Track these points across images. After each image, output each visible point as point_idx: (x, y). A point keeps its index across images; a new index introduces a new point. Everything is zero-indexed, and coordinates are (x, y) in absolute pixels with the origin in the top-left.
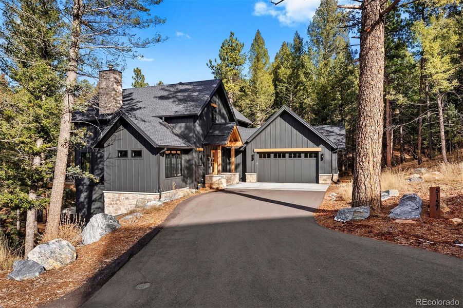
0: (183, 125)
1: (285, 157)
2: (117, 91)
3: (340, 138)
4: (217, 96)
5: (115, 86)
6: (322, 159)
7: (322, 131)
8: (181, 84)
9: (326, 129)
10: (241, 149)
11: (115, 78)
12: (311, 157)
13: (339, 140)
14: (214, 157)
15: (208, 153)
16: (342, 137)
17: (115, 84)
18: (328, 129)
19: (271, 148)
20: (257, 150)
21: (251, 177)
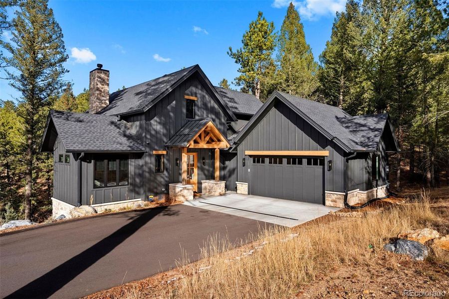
0: (138, 123)
1: (282, 163)
2: (102, 90)
3: (372, 134)
4: (200, 87)
5: (100, 86)
6: (330, 168)
7: (350, 125)
8: (165, 76)
9: (356, 121)
10: (230, 151)
11: (100, 77)
12: (315, 164)
13: (368, 138)
14: (194, 161)
15: (176, 157)
16: (376, 132)
17: (99, 83)
18: (358, 121)
19: (264, 150)
20: (248, 153)
21: (243, 187)
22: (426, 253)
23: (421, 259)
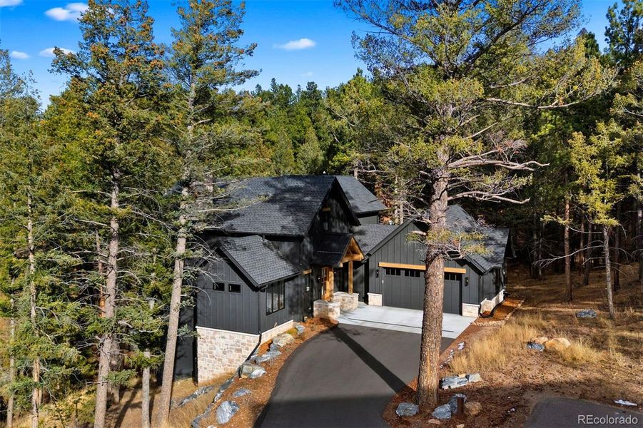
1: (419, 276)
6: (467, 284)
12: (453, 279)
15: (317, 274)
19: (401, 263)
20: (382, 264)
21: (376, 299)
22: (543, 348)
23: (542, 350)
